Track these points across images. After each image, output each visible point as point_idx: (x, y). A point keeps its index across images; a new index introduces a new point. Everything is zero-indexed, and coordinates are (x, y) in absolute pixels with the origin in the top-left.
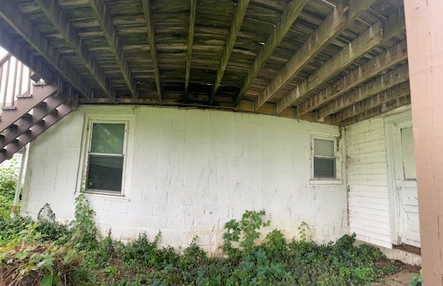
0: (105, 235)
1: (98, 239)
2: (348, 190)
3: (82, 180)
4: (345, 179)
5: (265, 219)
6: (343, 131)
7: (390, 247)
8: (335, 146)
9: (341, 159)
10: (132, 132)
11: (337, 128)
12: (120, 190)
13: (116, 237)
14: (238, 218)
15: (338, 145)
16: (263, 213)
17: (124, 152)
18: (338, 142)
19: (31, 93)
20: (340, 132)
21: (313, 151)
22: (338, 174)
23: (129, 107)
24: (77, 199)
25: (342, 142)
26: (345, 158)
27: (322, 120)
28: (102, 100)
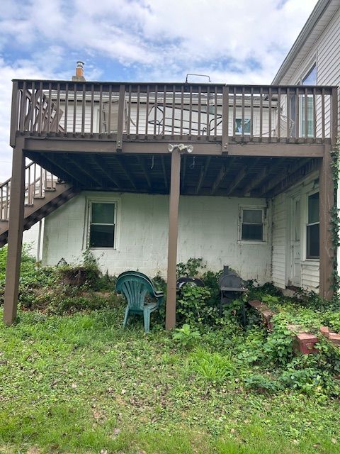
0: (104, 273)
1: (100, 276)
2: (272, 250)
3: (87, 242)
4: (270, 241)
5: (203, 263)
6: (270, 202)
7: (284, 288)
8: (263, 214)
9: (267, 225)
10: (119, 209)
11: (264, 200)
12: (113, 246)
13: (111, 274)
14: (185, 262)
15: (266, 214)
16: (201, 260)
17: (115, 222)
18: (265, 211)
19: (43, 196)
20: (267, 203)
21: (242, 219)
22: (265, 237)
23: (117, 193)
24: (84, 254)
25: (269, 211)
26: (271, 224)
27: (249, 195)
28: (98, 188)
